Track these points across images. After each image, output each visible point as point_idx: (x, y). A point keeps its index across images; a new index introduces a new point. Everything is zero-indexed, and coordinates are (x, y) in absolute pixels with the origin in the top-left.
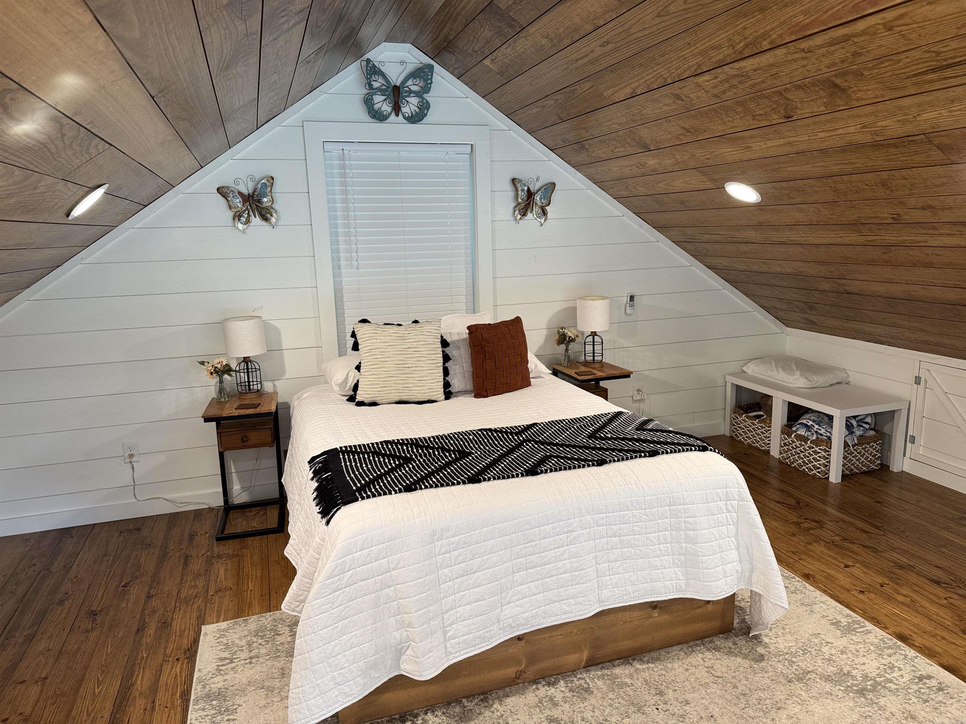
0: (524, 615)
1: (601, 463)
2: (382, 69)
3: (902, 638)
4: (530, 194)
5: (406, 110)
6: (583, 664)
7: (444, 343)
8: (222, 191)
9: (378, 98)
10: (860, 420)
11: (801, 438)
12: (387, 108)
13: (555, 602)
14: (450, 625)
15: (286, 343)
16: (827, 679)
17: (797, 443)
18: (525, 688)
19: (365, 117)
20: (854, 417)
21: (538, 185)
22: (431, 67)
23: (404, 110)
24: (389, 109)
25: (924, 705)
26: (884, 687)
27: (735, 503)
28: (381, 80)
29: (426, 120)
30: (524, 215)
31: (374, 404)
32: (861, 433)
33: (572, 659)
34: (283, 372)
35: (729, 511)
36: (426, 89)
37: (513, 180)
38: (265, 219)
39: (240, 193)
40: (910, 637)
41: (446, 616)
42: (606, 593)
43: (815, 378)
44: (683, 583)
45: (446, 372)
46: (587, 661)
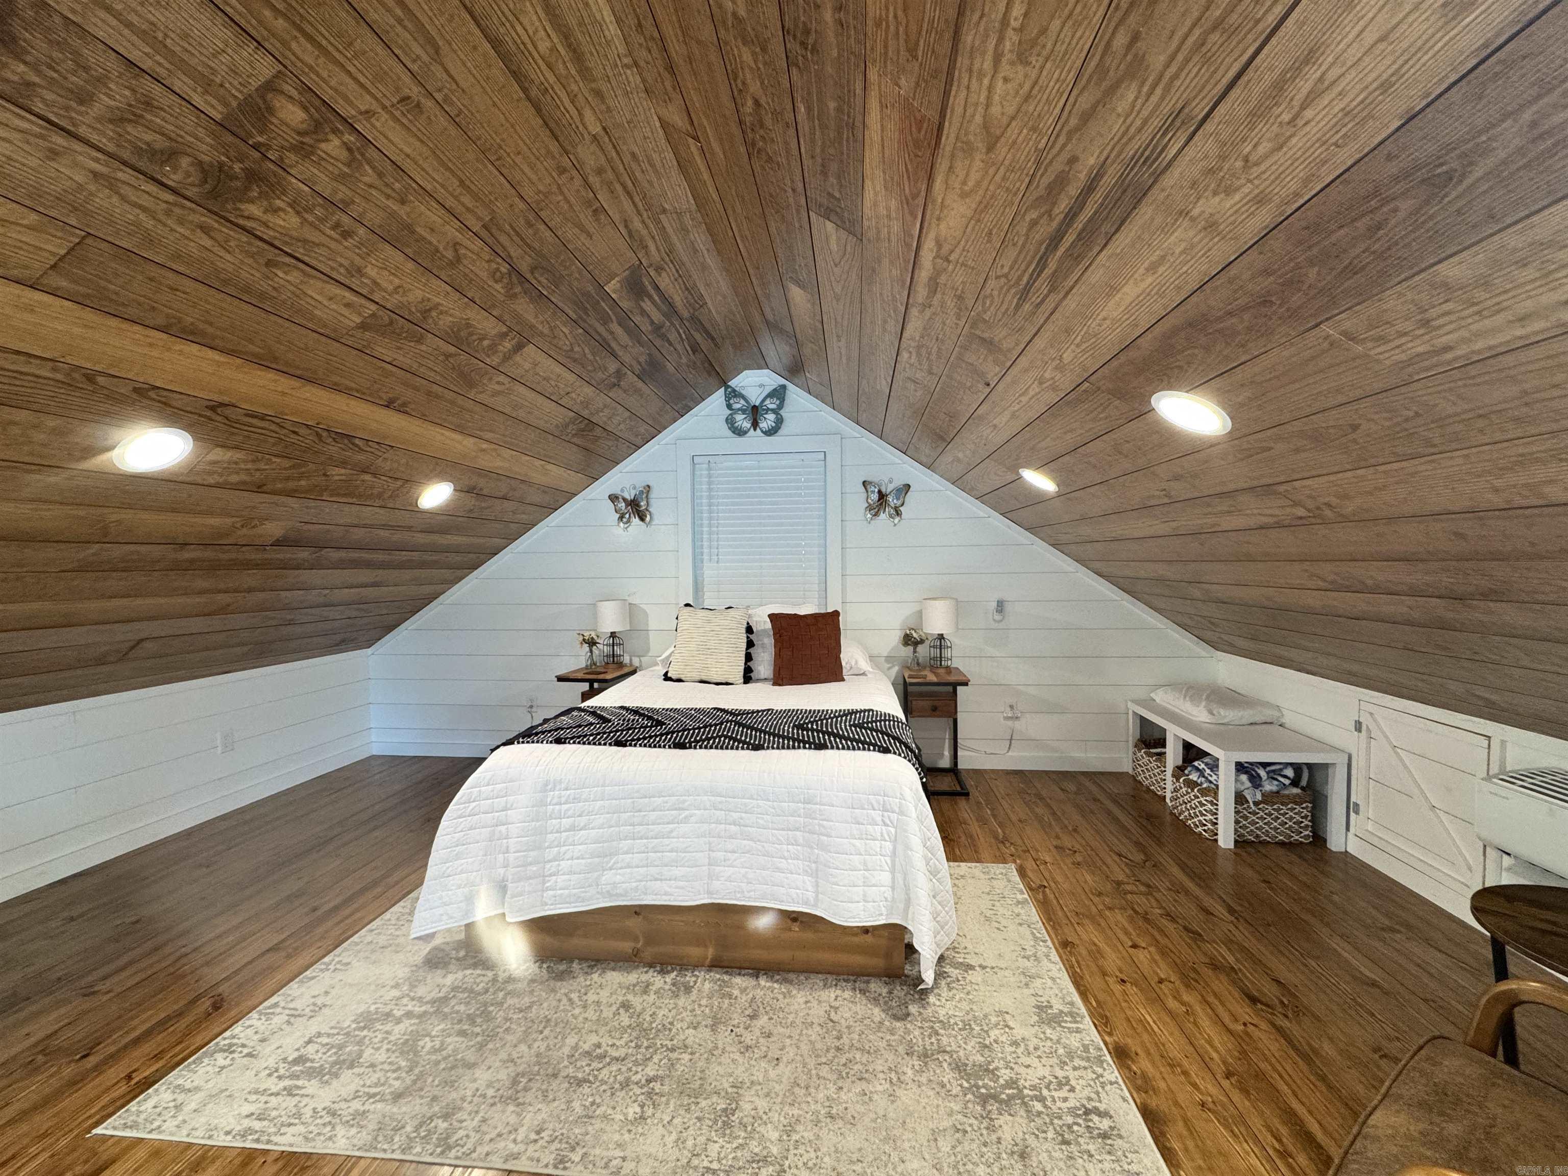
0: (624, 886)
1: (757, 748)
2: (743, 392)
3: (1121, 1054)
4: (882, 496)
5: (764, 425)
6: (708, 962)
7: (749, 630)
8: (613, 498)
9: (739, 417)
10: (1273, 771)
11: (1191, 784)
12: (747, 425)
13: (656, 880)
14: (551, 875)
15: (653, 625)
16: (959, 1067)
17: (1184, 790)
18: (637, 967)
19: (729, 433)
20: (1265, 765)
21: (891, 487)
22: (784, 387)
23: (761, 425)
24: (749, 425)
25: (1057, 1147)
26: (1024, 1104)
27: (894, 816)
28: (742, 402)
29: (780, 432)
30: (876, 514)
31: (679, 680)
32: (1275, 788)
33: (694, 952)
34: (648, 650)
35: (885, 825)
36: (781, 406)
37: (864, 483)
38: (642, 519)
39: (624, 500)
40: (1133, 1055)
41: (548, 866)
42: (716, 884)
43: (1222, 712)
44: (811, 895)
45: (749, 657)
46: (712, 960)
